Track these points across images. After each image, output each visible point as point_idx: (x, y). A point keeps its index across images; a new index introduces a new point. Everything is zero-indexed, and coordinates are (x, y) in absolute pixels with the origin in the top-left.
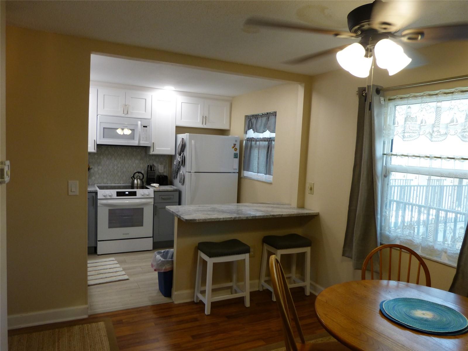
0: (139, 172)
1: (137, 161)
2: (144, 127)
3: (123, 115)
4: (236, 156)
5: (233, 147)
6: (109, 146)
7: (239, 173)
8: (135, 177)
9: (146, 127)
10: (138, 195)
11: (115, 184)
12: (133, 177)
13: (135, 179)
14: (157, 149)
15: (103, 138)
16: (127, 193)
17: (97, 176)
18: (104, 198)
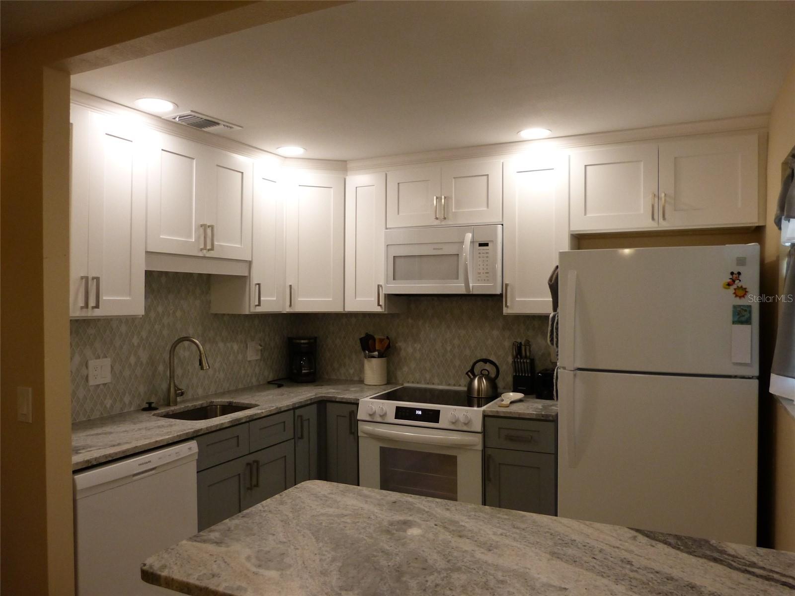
0: (485, 361)
1: (495, 333)
2: (481, 245)
3: (437, 222)
4: (741, 316)
5: (729, 285)
6: (436, 298)
7: (764, 381)
8: (476, 371)
9: (487, 245)
10: (443, 422)
11: (449, 385)
12: (472, 371)
13: (475, 376)
14: (517, 299)
15: (394, 279)
16: (420, 413)
17: (413, 365)
18: (368, 418)
